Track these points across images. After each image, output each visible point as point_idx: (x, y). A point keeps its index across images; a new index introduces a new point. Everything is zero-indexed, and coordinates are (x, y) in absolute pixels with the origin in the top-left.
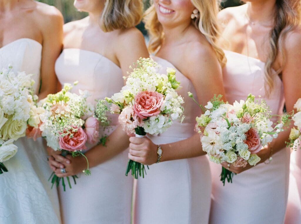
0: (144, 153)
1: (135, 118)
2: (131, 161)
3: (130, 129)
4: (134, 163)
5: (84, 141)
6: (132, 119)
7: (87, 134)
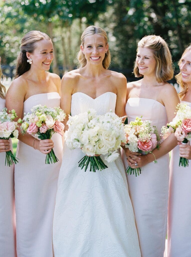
0: (188, 153)
1: (183, 132)
2: (181, 158)
3: (181, 139)
4: (183, 159)
5: (151, 146)
6: (182, 134)
7: (152, 143)
